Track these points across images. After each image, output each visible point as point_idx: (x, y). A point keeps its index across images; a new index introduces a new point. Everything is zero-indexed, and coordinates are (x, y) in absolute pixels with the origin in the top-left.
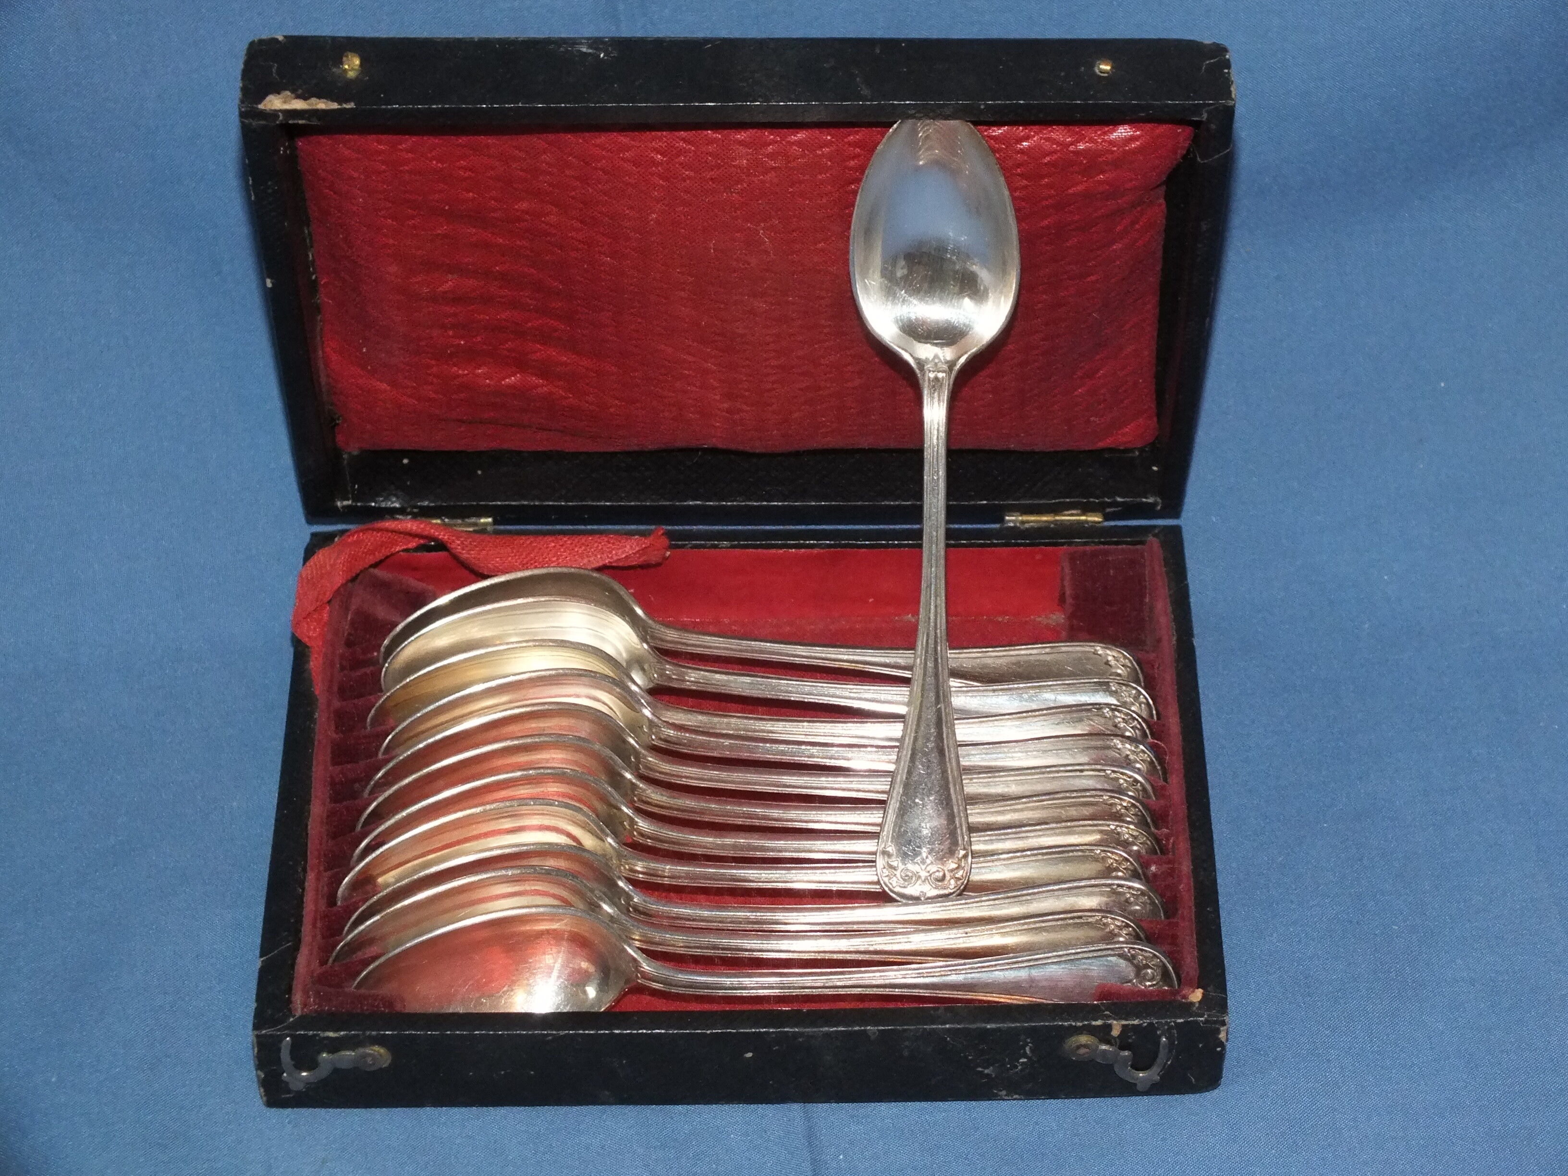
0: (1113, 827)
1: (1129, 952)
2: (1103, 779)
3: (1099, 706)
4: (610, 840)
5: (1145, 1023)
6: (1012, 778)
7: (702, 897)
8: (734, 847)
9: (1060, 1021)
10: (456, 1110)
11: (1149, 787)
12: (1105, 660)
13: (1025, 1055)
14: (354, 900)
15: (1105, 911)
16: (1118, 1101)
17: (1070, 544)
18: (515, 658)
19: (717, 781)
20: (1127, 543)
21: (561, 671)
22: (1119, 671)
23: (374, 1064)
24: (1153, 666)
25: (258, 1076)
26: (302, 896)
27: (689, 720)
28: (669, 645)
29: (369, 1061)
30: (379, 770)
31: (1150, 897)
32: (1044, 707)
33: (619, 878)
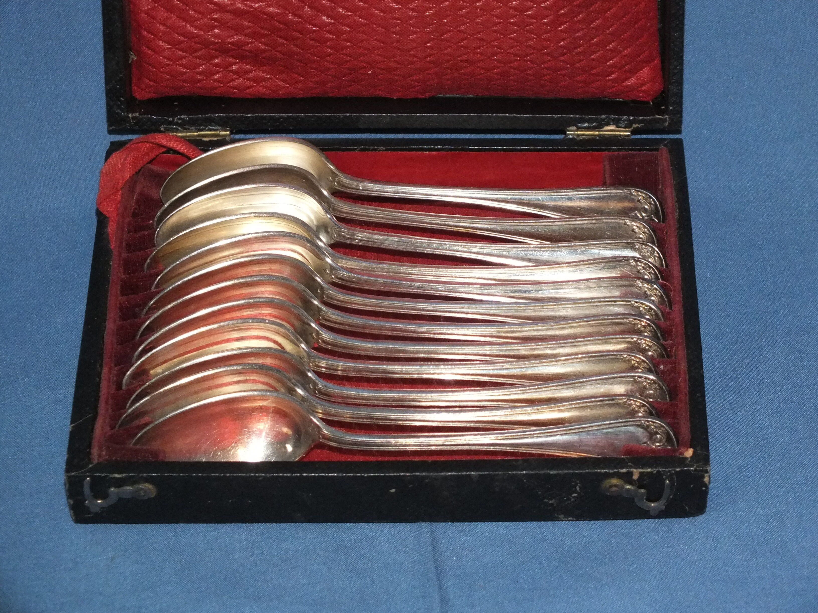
0: (635, 339)
1: (645, 423)
2: (629, 307)
3: (627, 259)
4: (303, 346)
5: (655, 470)
6: (570, 306)
7: (364, 384)
8: (386, 350)
9: (599, 469)
10: (200, 525)
11: (660, 314)
12: (631, 229)
13: (576, 492)
14: (133, 386)
15: (629, 395)
16: (639, 522)
17: (609, 150)
18: (242, 224)
19: (375, 306)
20: (647, 150)
21: (272, 233)
22: (641, 236)
23: (144, 495)
24: (663, 232)
25: (69, 503)
26: (100, 383)
27: (357, 266)
28: (344, 215)
29: (142, 493)
30: (151, 299)
31: (659, 385)
32: (591, 258)
33: (309, 371)
